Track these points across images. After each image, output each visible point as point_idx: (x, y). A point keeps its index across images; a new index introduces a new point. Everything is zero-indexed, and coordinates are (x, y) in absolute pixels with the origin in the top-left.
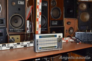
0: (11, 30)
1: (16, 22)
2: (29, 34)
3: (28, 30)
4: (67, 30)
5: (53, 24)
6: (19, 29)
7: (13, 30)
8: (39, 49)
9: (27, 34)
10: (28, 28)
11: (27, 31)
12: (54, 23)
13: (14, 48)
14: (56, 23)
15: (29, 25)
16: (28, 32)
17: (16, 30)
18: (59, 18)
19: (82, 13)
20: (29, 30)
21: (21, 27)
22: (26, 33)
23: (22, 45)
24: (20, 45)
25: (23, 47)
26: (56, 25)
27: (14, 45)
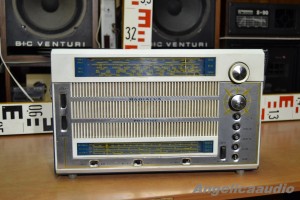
0: (18, 44)
1: (51, 9)
5: (243, 22)
6: (59, 40)
7: (29, 44)
8: (75, 155)
12: (248, 15)
17: (47, 44)
21: (72, 30)
23: (33, 122)
24: (24, 120)
25: (40, 129)
26: (260, 28)
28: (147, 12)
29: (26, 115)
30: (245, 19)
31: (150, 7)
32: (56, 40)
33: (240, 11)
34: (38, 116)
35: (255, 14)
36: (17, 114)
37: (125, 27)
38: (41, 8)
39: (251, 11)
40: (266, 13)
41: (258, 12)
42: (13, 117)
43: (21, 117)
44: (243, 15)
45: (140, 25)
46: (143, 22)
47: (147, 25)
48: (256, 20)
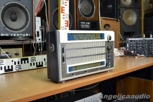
0: (2, 35)
1: (14, 20)
2: (40, 43)
3: (38, 36)
5: (83, 26)
6: (20, 33)
7: (7, 35)
8: (68, 72)
9: (37, 44)
10: (38, 32)
11: (37, 38)
12: (84, 24)
13: (14, 70)
14: (88, 26)
15: (40, 25)
16: (39, 39)
17: (15, 35)
18: (92, 16)
19: (125, 12)
20: (40, 37)
21: (24, 29)
22: (34, 42)
23: (32, 64)
24: (29, 64)
25: (35, 67)
27: (14, 62)
28: (67, 21)
29: (30, 61)
30: (83, 25)
31: (68, 20)
32: (18, 33)
34: (34, 62)
35: (86, 24)
36: (26, 61)
37: (61, 26)
38: (10, 20)
39: (84, 23)
40: (89, 23)
42: (25, 63)
43: (28, 62)
44: (82, 24)
45: (66, 26)
47: (67, 26)
48: (86, 26)
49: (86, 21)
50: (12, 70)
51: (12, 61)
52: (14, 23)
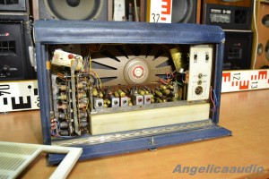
1: (74, 4)
4: (260, 46)
5: (214, 18)
12: (217, 14)
13: (34, 106)
14: (226, 18)
15: (123, 14)
26: (225, 23)
27: (32, 90)
28: (168, 1)
30: (215, 16)
33: (212, 10)
35: (222, 13)
37: (151, 13)
39: (219, 11)
40: (229, 12)
41: (224, 12)
44: (214, 13)
46: (165, 10)
48: (222, 17)
49: (222, 8)
50: (29, 105)
51: (30, 87)
52: (73, 9)
